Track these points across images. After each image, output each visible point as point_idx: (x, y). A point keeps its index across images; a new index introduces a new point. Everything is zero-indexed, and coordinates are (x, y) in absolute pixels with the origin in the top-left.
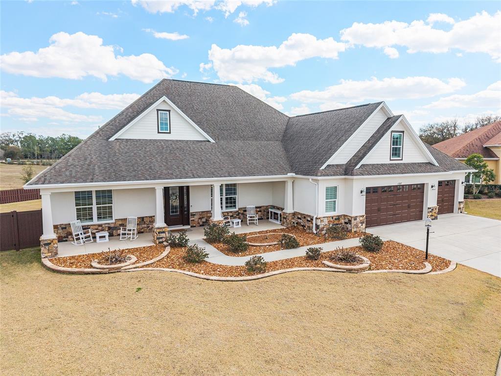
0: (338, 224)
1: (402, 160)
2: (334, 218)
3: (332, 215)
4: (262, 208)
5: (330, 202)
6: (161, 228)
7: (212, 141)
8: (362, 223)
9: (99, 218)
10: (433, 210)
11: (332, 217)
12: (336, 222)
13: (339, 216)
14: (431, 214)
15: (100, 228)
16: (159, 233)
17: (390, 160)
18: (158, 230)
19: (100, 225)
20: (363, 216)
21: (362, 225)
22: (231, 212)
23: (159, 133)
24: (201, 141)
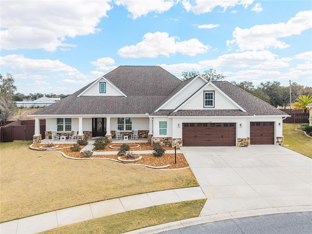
0: (167, 142)
1: (214, 108)
2: (164, 139)
3: (163, 137)
4: (146, 132)
5: (162, 129)
6: (80, 136)
7: (126, 96)
8: (180, 143)
9: (66, 130)
10: (242, 140)
11: (163, 138)
12: (166, 141)
13: (168, 138)
14: (240, 143)
15: (65, 134)
16: (79, 138)
17: (204, 108)
18: (79, 137)
19: (65, 133)
20: (181, 139)
21: (180, 144)
22: (128, 132)
23: (100, 93)
24: (120, 96)
